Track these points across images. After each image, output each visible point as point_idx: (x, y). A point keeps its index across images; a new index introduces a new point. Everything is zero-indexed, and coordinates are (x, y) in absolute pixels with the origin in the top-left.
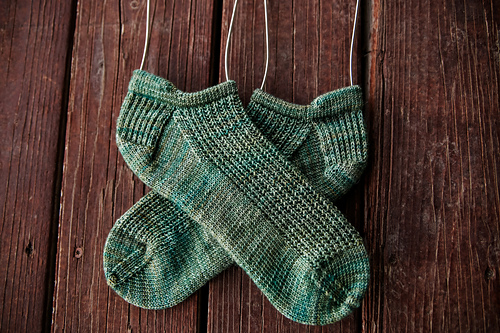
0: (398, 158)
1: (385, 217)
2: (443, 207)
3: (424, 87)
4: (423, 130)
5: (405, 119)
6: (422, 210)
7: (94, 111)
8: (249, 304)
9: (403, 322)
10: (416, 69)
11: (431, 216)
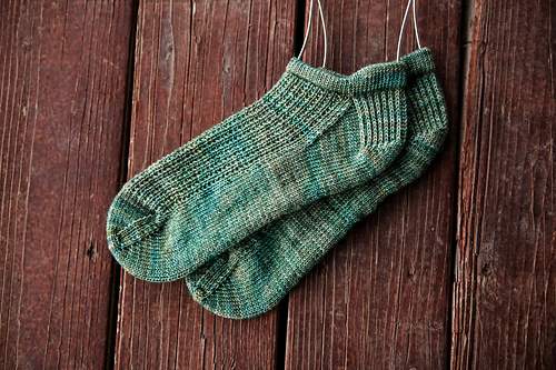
0: (496, 160)
1: (480, 225)
2: (543, 215)
3: (529, 84)
4: (525, 131)
5: (506, 119)
6: (520, 218)
7: (163, 101)
8: (332, 313)
9: (496, 336)
10: (520, 63)
11: (530, 224)
